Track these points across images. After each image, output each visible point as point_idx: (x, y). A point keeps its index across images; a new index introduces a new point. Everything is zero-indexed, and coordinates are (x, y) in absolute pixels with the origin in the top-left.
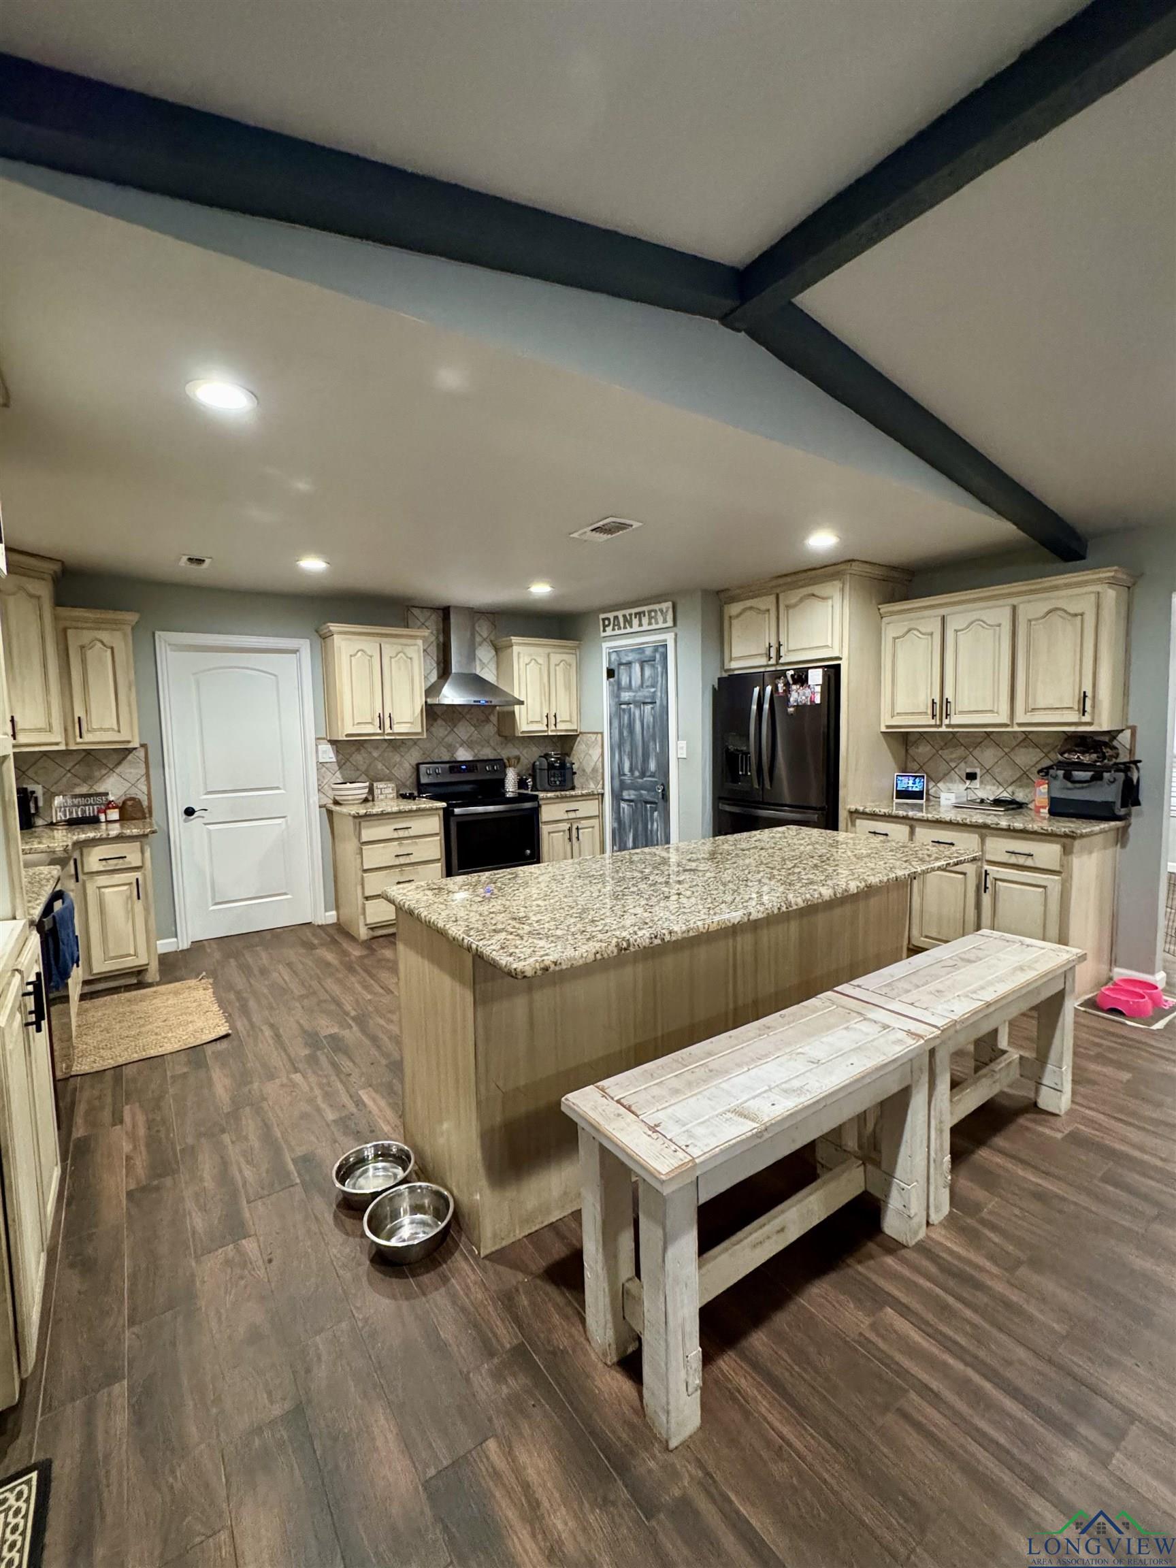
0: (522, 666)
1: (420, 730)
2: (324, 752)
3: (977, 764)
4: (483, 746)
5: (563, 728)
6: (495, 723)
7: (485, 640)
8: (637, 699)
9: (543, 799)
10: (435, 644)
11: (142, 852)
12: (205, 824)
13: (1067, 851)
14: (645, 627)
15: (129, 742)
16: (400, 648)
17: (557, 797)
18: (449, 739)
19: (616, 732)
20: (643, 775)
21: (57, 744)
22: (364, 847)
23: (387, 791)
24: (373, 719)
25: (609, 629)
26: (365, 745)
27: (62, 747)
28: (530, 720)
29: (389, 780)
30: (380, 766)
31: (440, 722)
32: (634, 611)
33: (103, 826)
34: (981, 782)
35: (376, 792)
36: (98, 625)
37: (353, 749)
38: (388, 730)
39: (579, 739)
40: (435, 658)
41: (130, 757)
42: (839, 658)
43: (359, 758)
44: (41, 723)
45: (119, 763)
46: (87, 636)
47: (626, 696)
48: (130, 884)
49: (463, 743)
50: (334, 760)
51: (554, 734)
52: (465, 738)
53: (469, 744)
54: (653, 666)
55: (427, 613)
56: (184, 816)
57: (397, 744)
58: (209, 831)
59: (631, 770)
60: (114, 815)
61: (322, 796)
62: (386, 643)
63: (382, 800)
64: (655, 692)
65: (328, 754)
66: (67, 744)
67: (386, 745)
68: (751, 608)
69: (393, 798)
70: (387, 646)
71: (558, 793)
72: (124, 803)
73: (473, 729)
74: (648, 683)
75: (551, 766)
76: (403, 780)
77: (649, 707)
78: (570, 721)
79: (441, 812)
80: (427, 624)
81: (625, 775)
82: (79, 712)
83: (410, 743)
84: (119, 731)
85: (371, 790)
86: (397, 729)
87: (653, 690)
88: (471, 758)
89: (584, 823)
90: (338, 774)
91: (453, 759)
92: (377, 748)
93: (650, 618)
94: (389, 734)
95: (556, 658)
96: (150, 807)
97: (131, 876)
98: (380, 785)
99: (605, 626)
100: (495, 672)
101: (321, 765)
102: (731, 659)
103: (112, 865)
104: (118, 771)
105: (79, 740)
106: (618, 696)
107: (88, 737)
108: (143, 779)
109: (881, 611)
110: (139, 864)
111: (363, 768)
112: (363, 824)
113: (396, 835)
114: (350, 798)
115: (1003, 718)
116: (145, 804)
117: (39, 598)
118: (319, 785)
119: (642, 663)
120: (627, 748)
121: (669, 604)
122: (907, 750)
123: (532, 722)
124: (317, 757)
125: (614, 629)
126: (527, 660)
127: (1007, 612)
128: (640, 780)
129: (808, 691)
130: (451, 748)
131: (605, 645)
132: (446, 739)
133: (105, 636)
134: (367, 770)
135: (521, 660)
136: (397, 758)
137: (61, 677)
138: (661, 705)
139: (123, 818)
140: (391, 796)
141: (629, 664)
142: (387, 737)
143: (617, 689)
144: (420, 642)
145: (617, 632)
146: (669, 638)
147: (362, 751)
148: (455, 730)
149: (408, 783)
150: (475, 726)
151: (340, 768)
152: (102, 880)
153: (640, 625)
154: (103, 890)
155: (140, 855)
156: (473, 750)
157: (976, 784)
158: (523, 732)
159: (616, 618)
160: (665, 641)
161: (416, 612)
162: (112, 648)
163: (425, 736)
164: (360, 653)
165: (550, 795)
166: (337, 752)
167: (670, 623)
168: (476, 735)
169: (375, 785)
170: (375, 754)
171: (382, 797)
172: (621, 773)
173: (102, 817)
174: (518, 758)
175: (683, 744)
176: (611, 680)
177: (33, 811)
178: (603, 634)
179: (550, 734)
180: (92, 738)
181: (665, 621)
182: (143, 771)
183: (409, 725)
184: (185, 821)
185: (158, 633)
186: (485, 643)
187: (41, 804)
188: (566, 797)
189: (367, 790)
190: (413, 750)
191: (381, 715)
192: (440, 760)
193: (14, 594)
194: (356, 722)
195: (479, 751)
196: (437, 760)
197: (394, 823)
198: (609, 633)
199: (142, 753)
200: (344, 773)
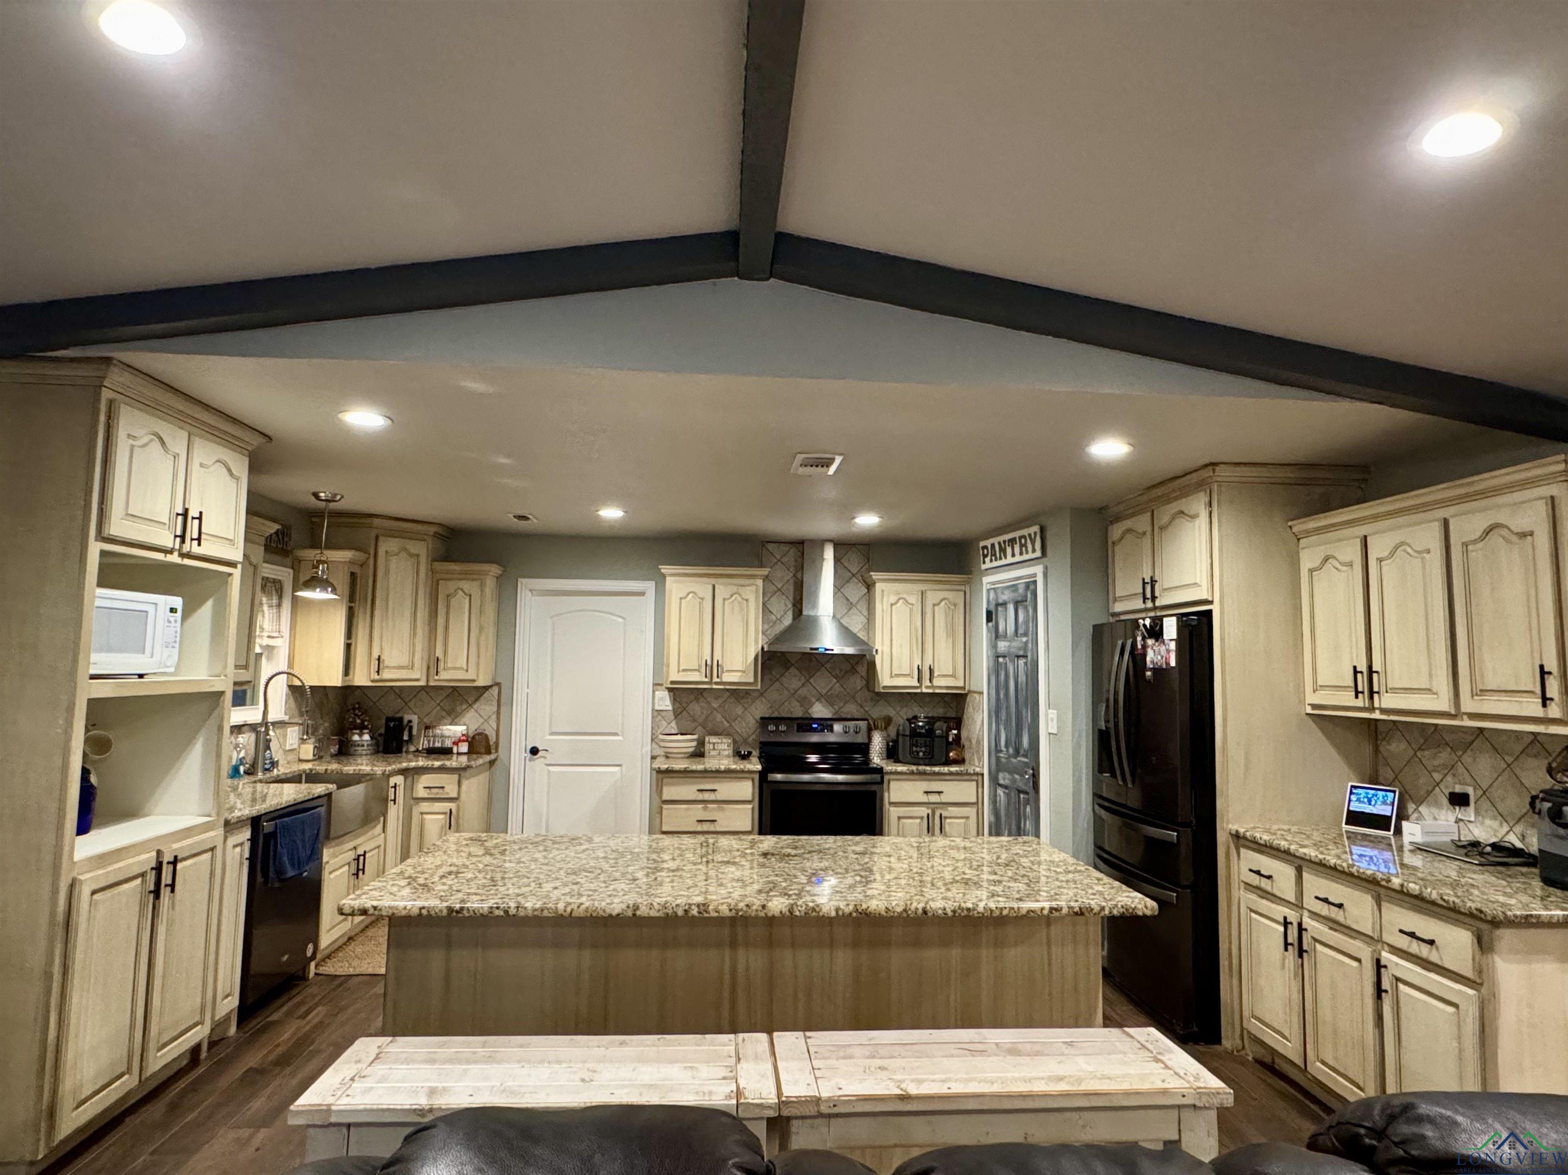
0: (886, 605)
2: (662, 699)
3: (1468, 779)
4: (846, 703)
5: (942, 683)
6: (864, 674)
7: (853, 575)
8: (1013, 650)
9: (891, 773)
10: (792, 581)
11: (459, 784)
12: (548, 765)
13: (1483, 945)
14: (1018, 558)
15: (474, 681)
16: (735, 589)
17: (912, 773)
18: (803, 692)
19: (993, 692)
20: (1017, 753)
21: (417, 680)
23: (720, 747)
24: (700, 666)
25: (987, 560)
26: (704, 694)
27: (422, 683)
28: (895, 672)
29: (728, 735)
30: (719, 717)
31: (793, 670)
32: (1007, 537)
33: (455, 757)
34: (1477, 812)
35: (708, 747)
36: (466, 576)
37: (692, 697)
38: (715, 679)
39: (968, 699)
40: (791, 598)
41: (485, 695)
42: (1211, 602)
43: (696, 708)
44: (405, 661)
45: (477, 700)
46: (452, 585)
47: (1002, 646)
48: (445, 813)
49: (820, 697)
50: (670, 708)
51: (930, 691)
52: (824, 691)
53: (827, 699)
54: (1026, 608)
55: (785, 548)
56: (529, 755)
57: (737, 694)
58: (549, 772)
59: (1007, 746)
60: (464, 748)
61: (654, 746)
62: (721, 584)
63: (714, 757)
64: (1026, 643)
65: (665, 702)
66: (428, 681)
67: (728, 694)
68: (1129, 531)
69: (728, 756)
70: (721, 587)
71: (914, 768)
72: (473, 738)
73: (834, 681)
74: (1021, 631)
75: (914, 733)
76: (745, 735)
77: (1022, 662)
78: (954, 676)
80: (784, 560)
81: (1001, 751)
82: (439, 653)
83: (755, 694)
84: (467, 671)
85: (701, 743)
86: (727, 678)
87: (1024, 639)
89: (953, 811)
90: (673, 724)
91: (807, 716)
92: (717, 698)
93: (1021, 546)
94: (717, 683)
95: (933, 596)
96: (497, 744)
97: (446, 806)
98: (714, 739)
99: (985, 556)
100: (866, 613)
101: (657, 713)
102: (1115, 600)
103: (434, 793)
104: (475, 706)
105: (436, 678)
106: (995, 647)
107: (444, 675)
108: (494, 717)
109: (1294, 530)
110: (454, 795)
111: (700, 720)
113: (700, 797)
114: (675, 750)
115: (1443, 703)
116: (492, 739)
117: (418, 556)
118: (653, 734)
119: (1017, 604)
120: (1003, 716)
121: (1036, 529)
122: (1377, 751)
123: (898, 675)
124: (653, 704)
125: (991, 561)
126: (893, 599)
127: (1436, 529)
128: (1014, 760)
129: (1163, 648)
130: (805, 702)
131: (986, 580)
132: (800, 691)
133: (466, 585)
134: (706, 720)
135: (885, 599)
136: (739, 710)
137: (427, 622)
138: (1032, 659)
139: (470, 752)
140: (726, 753)
141: (1004, 604)
142: (715, 687)
143: (997, 635)
144: (760, 582)
145: (995, 564)
146: (1038, 570)
147: (701, 699)
148: (812, 680)
149: (750, 739)
150: (836, 677)
151: (676, 717)
152: (425, 806)
153: (1013, 555)
154: (425, 816)
155: (456, 787)
156: (832, 705)
157: (1469, 814)
158: (885, 687)
159: (993, 545)
160: (1035, 575)
161: (770, 547)
162: (470, 596)
163: (759, 687)
164: (691, 595)
165: (901, 768)
166: (674, 700)
167: (1038, 554)
168: (837, 689)
169: (707, 739)
170: (715, 705)
171: (713, 753)
172: (998, 747)
173: (455, 750)
174: (888, 721)
175: (1053, 713)
176: (990, 624)
177: (406, 738)
178: (983, 567)
179: (925, 690)
180: (447, 676)
181: (1034, 551)
182: (495, 709)
183: (740, 674)
184: (530, 760)
185: (520, 580)
186: (854, 579)
187: (415, 732)
188: (925, 773)
189: (695, 744)
190: (752, 702)
191: (709, 662)
192: (789, 715)
193: (397, 554)
194: (681, 668)
195: (840, 708)
196: (784, 715)
197: (697, 783)
198: (988, 565)
199: (495, 691)
200: (677, 724)
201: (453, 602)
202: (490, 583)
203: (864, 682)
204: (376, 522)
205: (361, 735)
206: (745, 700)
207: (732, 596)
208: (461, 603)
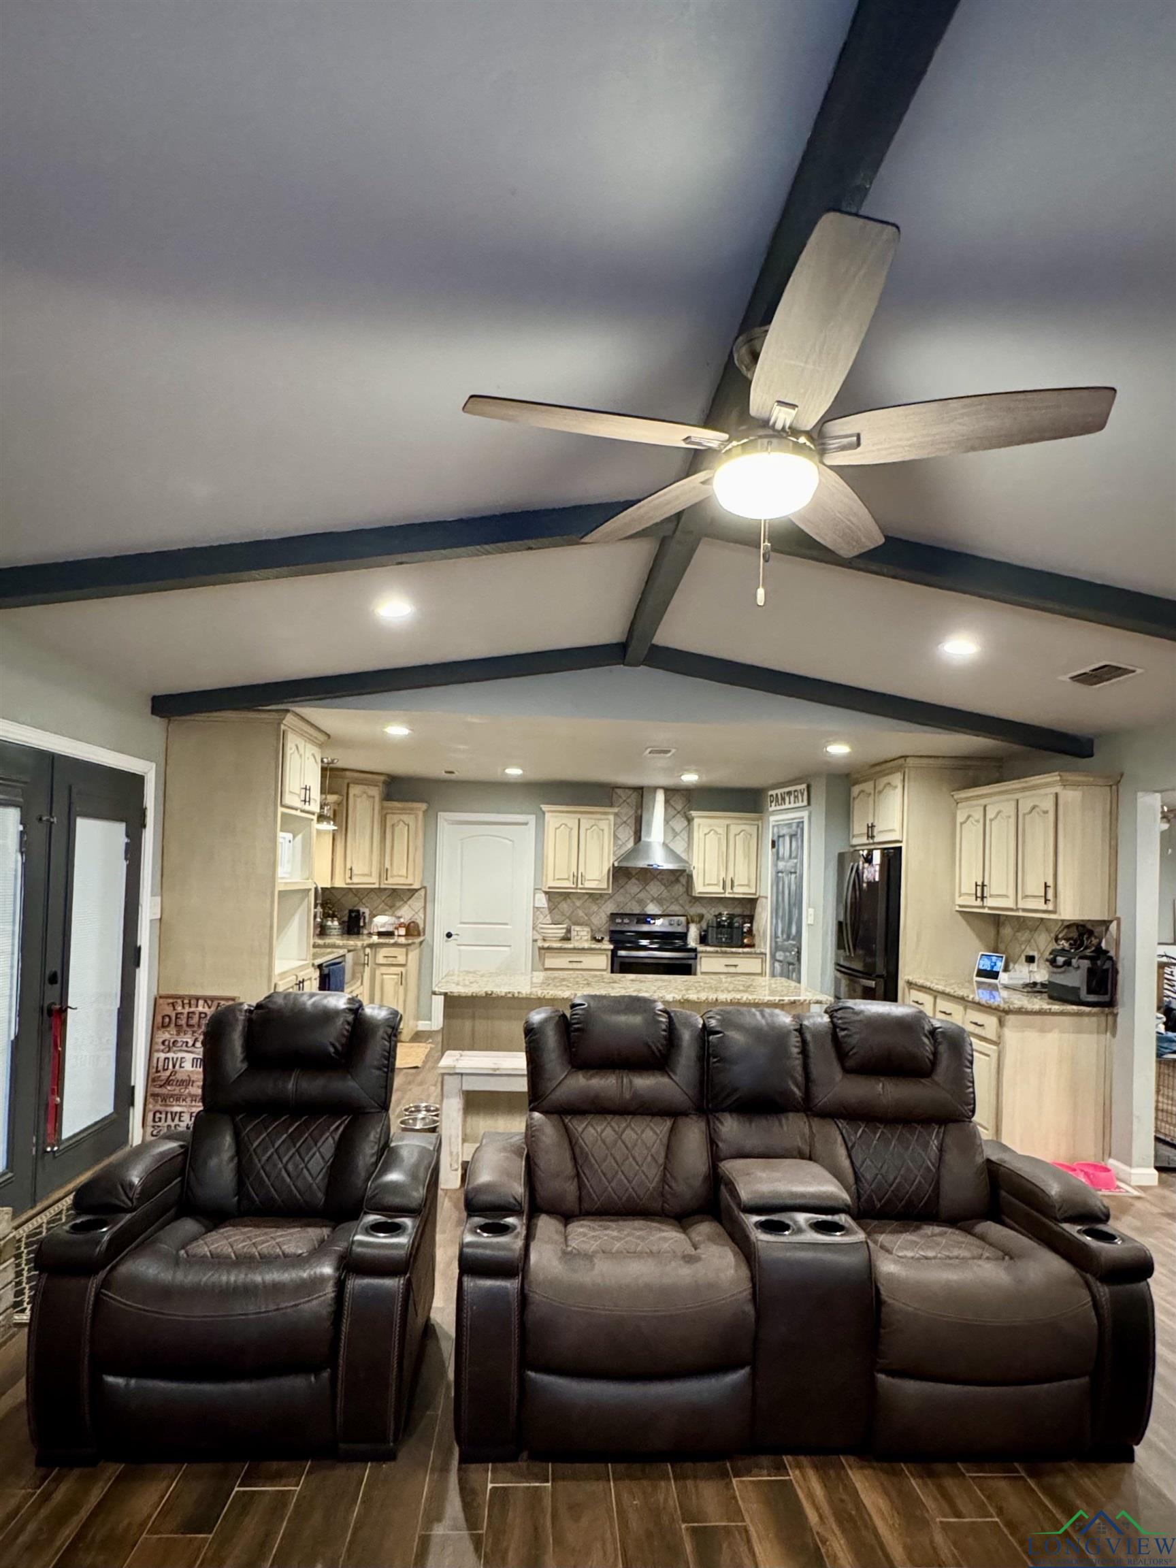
0: (702, 836)
1: (606, 887)
2: (539, 899)
3: (1035, 948)
4: (669, 903)
5: (740, 891)
6: (685, 883)
7: (679, 812)
8: (788, 868)
9: (702, 952)
10: (634, 817)
11: (407, 955)
12: (458, 945)
13: (1002, 1024)
14: (792, 805)
15: (411, 885)
16: (593, 822)
17: (717, 952)
18: (641, 895)
19: (775, 898)
20: (788, 938)
21: (374, 884)
23: (582, 933)
24: (569, 876)
25: (773, 804)
26: (571, 896)
27: (376, 886)
28: (707, 882)
29: (587, 925)
30: (581, 913)
31: (633, 880)
32: (787, 790)
33: (396, 937)
34: (1038, 967)
35: (573, 933)
36: (404, 811)
37: (562, 898)
38: (580, 886)
39: (758, 902)
40: (633, 829)
41: (416, 895)
42: (901, 842)
43: (564, 906)
44: (366, 871)
45: (410, 898)
46: (396, 818)
47: (781, 865)
48: (398, 974)
49: (653, 900)
50: (546, 906)
51: (731, 896)
52: (656, 896)
53: (658, 900)
54: (797, 841)
55: (630, 792)
56: (446, 938)
57: (594, 897)
58: (459, 950)
59: (781, 933)
60: (402, 931)
61: (535, 932)
62: (584, 818)
63: (577, 940)
64: (796, 863)
65: (542, 901)
66: (380, 884)
67: (587, 897)
68: (862, 791)
69: (587, 940)
70: (584, 820)
71: (719, 949)
72: (409, 924)
73: (663, 888)
74: (793, 855)
75: (720, 925)
76: (599, 925)
77: (793, 876)
78: (748, 886)
79: (609, 953)
80: (628, 800)
81: (778, 937)
82: (387, 865)
84: (407, 877)
85: (569, 931)
86: (587, 885)
87: (795, 861)
88: (660, 913)
90: (548, 917)
91: (643, 912)
92: (579, 899)
93: (795, 797)
94: (581, 889)
95: (734, 829)
96: (424, 929)
97: (398, 970)
98: (578, 928)
99: (771, 802)
100: (687, 840)
101: (536, 909)
102: (853, 836)
103: (390, 961)
104: (409, 903)
105: (386, 882)
106: (776, 865)
107: (390, 881)
108: (422, 911)
109: (954, 797)
110: (403, 962)
111: (568, 915)
112: (547, 954)
113: (571, 966)
114: (551, 935)
115: (1009, 903)
116: (421, 926)
117: (374, 797)
118: (534, 924)
119: (791, 836)
120: (780, 912)
121: (804, 786)
123: (709, 885)
124: (534, 903)
125: (776, 805)
126: (707, 831)
127: (1012, 806)
128: (786, 942)
129: (872, 870)
130: (641, 902)
131: (772, 818)
132: (639, 895)
133: (405, 818)
134: (571, 914)
135: (701, 830)
136: (595, 908)
137: (381, 842)
138: (800, 875)
139: (408, 935)
140: (586, 938)
141: (783, 836)
142: (579, 891)
143: (778, 857)
144: (611, 817)
145: (778, 808)
146: (805, 814)
147: (569, 900)
148: (647, 888)
149: (602, 929)
150: (664, 885)
151: (550, 913)
152: (384, 970)
153: (790, 803)
154: (385, 976)
155: (405, 957)
156: (660, 905)
157: (1034, 967)
158: (700, 893)
159: (777, 795)
160: (803, 818)
161: (619, 791)
162: (408, 826)
163: (610, 892)
164: (562, 826)
165: (709, 949)
166: (549, 900)
167: (805, 803)
168: (665, 894)
169: (573, 927)
170: (578, 904)
171: (577, 938)
172: (776, 937)
173: (396, 933)
174: (701, 917)
175: (811, 911)
176: (774, 849)
177: (362, 924)
178: (771, 809)
179: (728, 896)
180: (392, 882)
181: (803, 801)
182: (423, 905)
183: (597, 882)
184: (447, 941)
185: (439, 813)
186: (678, 815)
187: (367, 920)
188: (726, 953)
189: (564, 931)
190: (608, 902)
191: (575, 874)
192: (631, 912)
193: (361, 797)
194: (556, 877)
195: (668, 907)
196: (628, 912)
197: (569, 957)
198: (773, 808)
199: (422, 892)
200: (551, 916)
201: (397, 829)
202: (421, 815)
203: (685, 890)
204: (348, 773)
205: (332, 921)
206: (599, 901)
207: (592, 826)
208: (401, 830)
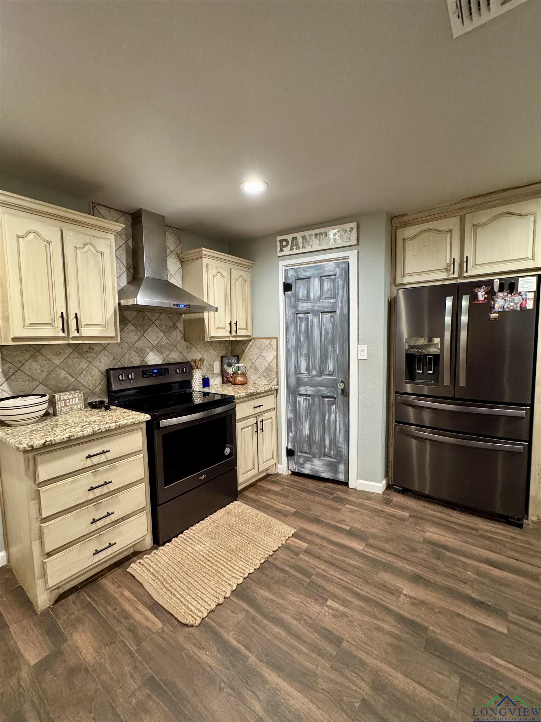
1: (113, 334)
4: (171, 351)
6: (182, 329)
7: (171, 252)
8: (316, 309)
9: (237, 399)
10: (124, 248)
14: (325, 246)
16: (87, 238)
17: (248, 396)
18: (140, 344)
19: (293, 339)
20: (321, 373)
22: (42, 489)
23: (73, 402)
24: (53, 320)
25: (286, 249)
28: (217, 326)
29: (75, 389)
30: (63, 374)
32: (313, 232)
35: (59, 405)
37: (28, 355)
38: (74, 334)
39: (251, 343)
40: (124, 262)
47: (303, 306)
49: (153, 348)
51: (234, 339)
52: (155, 343)
53: (159, 349)
54: (334, 281)
59: (308, 369)
62: (68, 229)
63: (66, 413)
64: (335, 303)
67: (70, 350)
68: (430, 230)
69: (80, 409)
70: (71, 234)
73: (162, 334)
74: (327, 295)
76: (91, 388)
77: (328, 316)
78: (246, 329)
79: (144, 426)
81: (301, 373)
83: (98, 348)
85: (52, 402)
86: (85, 332)
87: (333, 301)
88: (160, 362)
89: (266, 416)
91: (144, 363)
92: (58, 354)
94: (74, 338)
95: (236, 273)
98: (64, 396)
99: (281, 247)
102: (405, 275)
106: (295, 307)
111: (41, 379)
113: (89, 463)
114: (22, 417)
119: (321, 278)
120: (304, 351)
121: (354, 225)
123: (218, 328)
125: (291, 249)
126: (215, 272)
128: (318, 379)
129: (517, 299)
130: (142, 353)
131: (282, 263)
132: (137, 344)
134: (47, 378)
135: (210, 271)
136: (84, 365)
138: (342, 314)
140: (78, 407)
141: (307, 279)
142: (72, 342)
143: (294, 300)
144: (112, 237)
146: (352, 255)
148: (145, 334)
149: (97, 390)
150: (163, 332)
153: (321, 244)
156: (162, 353)
158: (212, 337)
159: (295, 239)
160: (348, 258)
163: (119, 341)
164: (32, 236)
167: (354, 242)
168: (164, 341)
169: (57, 396)
170: (57, 361)
172: (297, 371)
175: (363, 347)
176: (288, 293)
178: (280, 254)
179: (232, 339)
181: (348, 240)
183: (100, 328)
186: (172, 254)
189: (46, 406)
190: (101, 355)
191: (64, 316)
192: (130, 365)
194: (28, 322)
195: (167, 356)
196: (126, 365)
197: (84, 449)
198: (287, 251)
203: (182, 335)
206: (89, 355)
207: (85, 245)
